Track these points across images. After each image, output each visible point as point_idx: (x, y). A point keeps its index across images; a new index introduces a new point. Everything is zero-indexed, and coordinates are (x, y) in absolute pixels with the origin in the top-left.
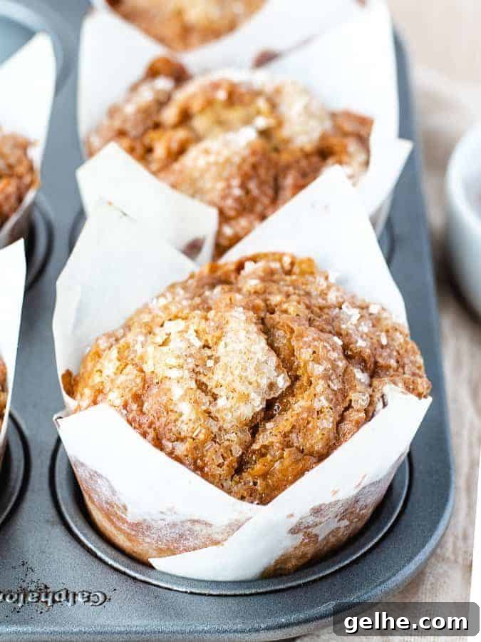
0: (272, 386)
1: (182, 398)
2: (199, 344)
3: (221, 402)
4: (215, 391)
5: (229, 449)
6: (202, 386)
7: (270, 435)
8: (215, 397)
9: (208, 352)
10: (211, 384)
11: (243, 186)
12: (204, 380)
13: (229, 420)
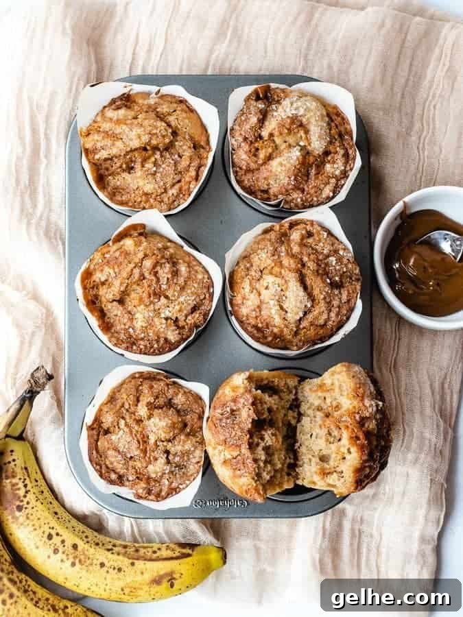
0: (306, 306)
1: (275, 314)
2: (279, 289)
3: (289, 315)
4: (287, 309)
5: (292, 330)
6: (282, 308)
7: (304, 324)
8: (286, 312)
9: (283, 293)
10: (285, 307)
11: (295, 179)
12: (282, 304)
13: (292, 321)
